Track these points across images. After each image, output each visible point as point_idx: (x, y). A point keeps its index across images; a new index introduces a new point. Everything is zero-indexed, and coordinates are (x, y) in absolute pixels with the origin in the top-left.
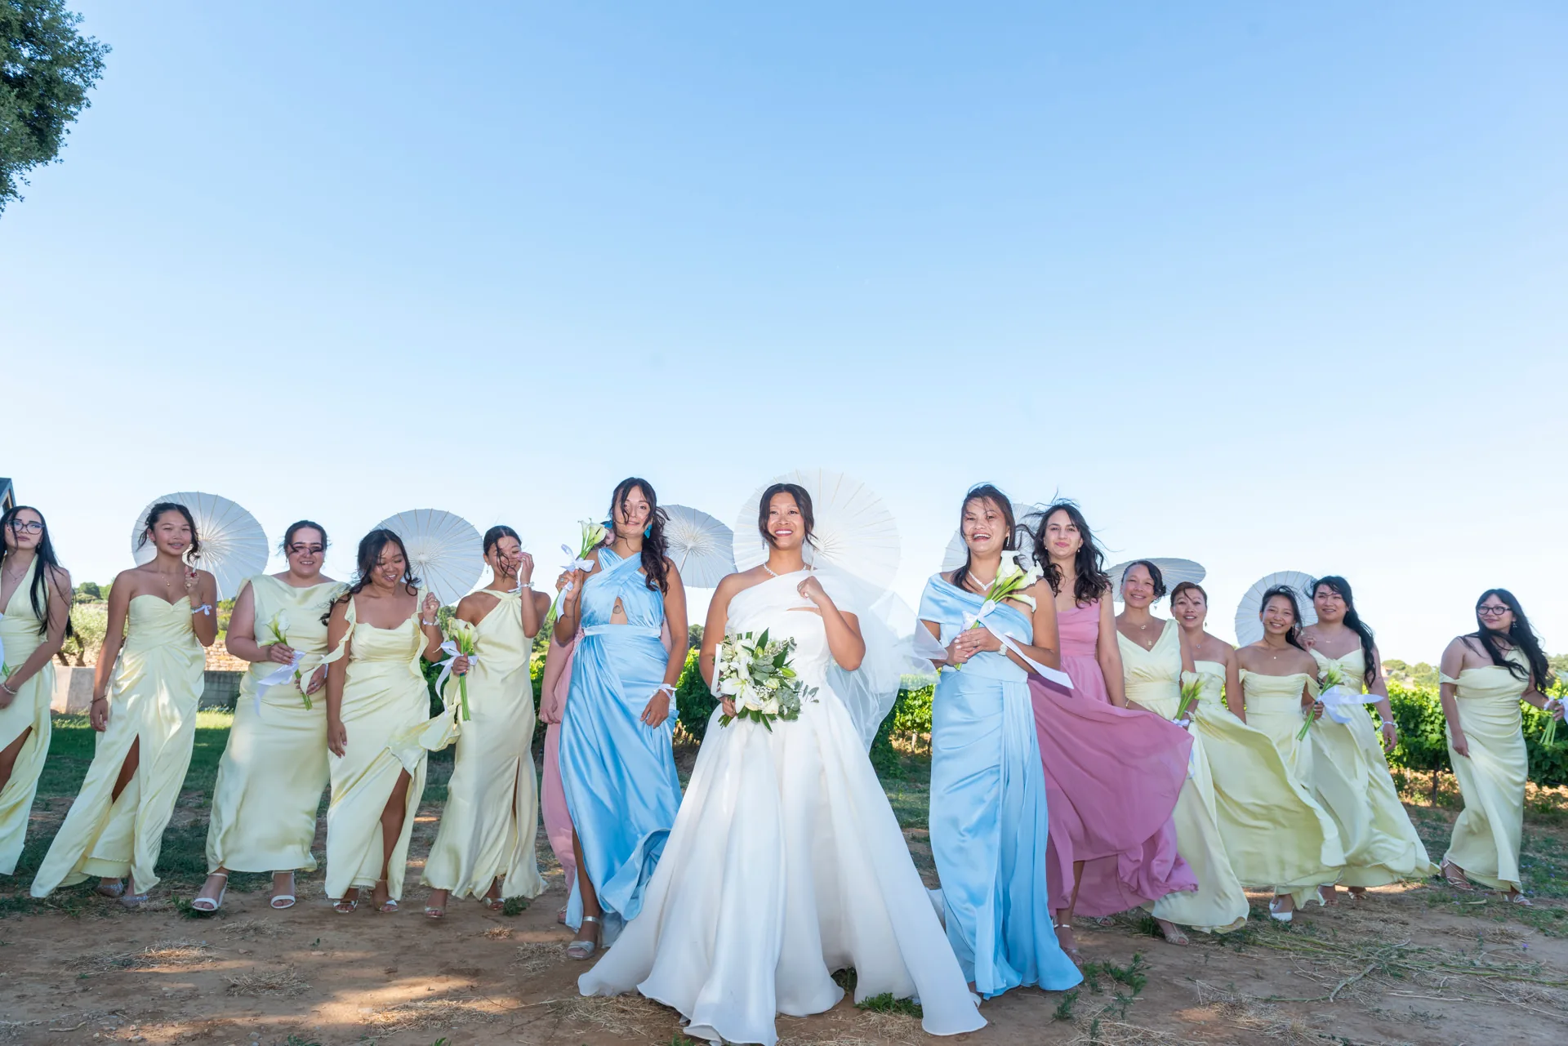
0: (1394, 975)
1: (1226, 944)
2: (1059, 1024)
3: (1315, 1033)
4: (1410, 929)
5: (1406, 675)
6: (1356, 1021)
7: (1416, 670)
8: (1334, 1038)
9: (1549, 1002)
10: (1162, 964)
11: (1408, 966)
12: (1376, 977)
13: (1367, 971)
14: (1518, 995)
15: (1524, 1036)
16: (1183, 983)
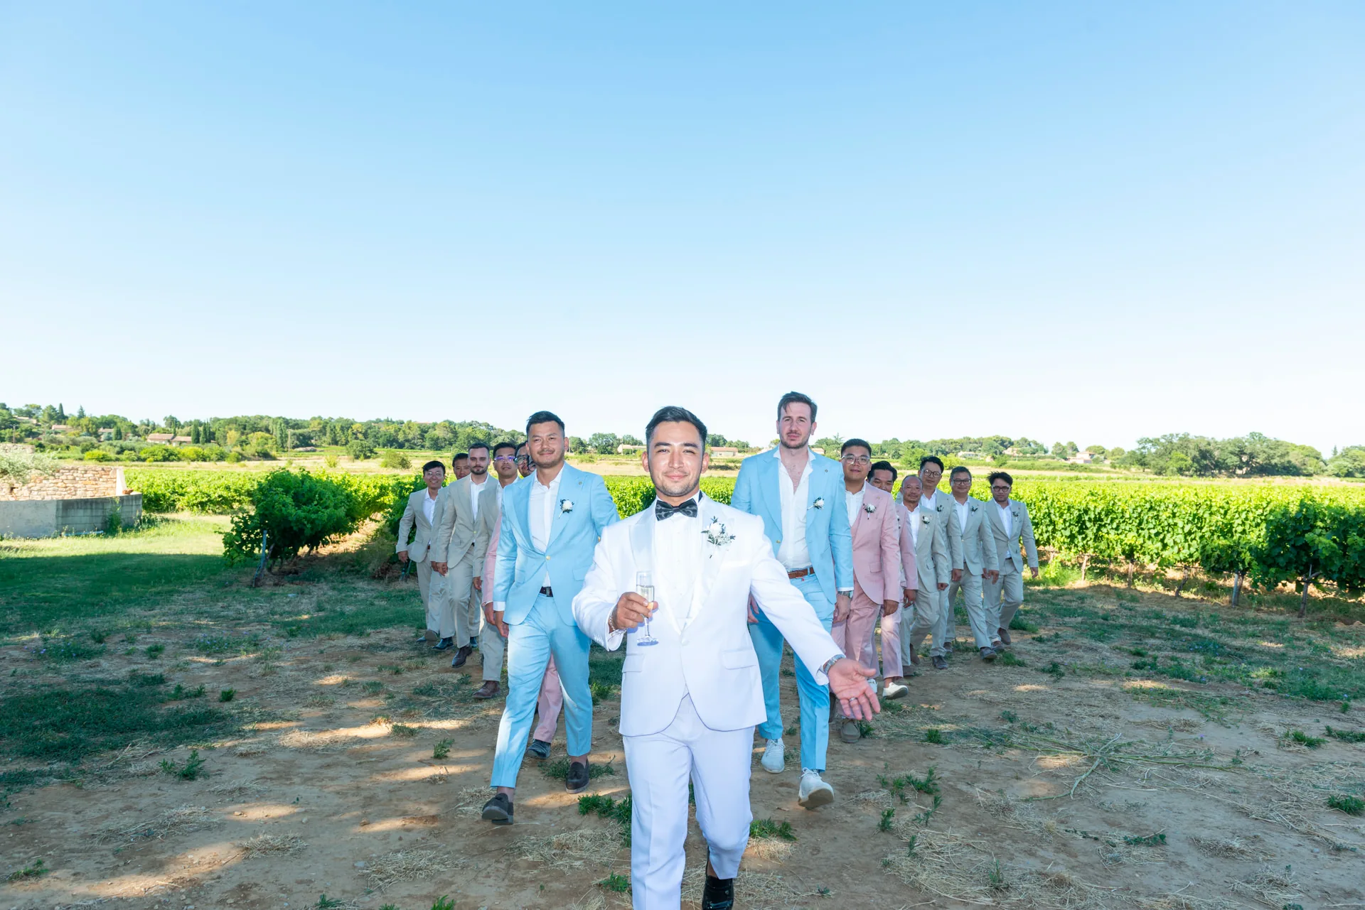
0: (1113, 770)
1: (991, 747)
2: (883, 835)
3: (1062, 827)
4: (1121, 724)
5: (1105, 458)
6: (1089, 813)
7: (1113, 454)
8: (1076, 832)
9: (1219, 786)
10: (947, 770)
11: (1122, 760)
12: (1100, 772)
13: (1094, 767)
14: (1198, 782)
15: (1203, 818)
16: (964, 787)
